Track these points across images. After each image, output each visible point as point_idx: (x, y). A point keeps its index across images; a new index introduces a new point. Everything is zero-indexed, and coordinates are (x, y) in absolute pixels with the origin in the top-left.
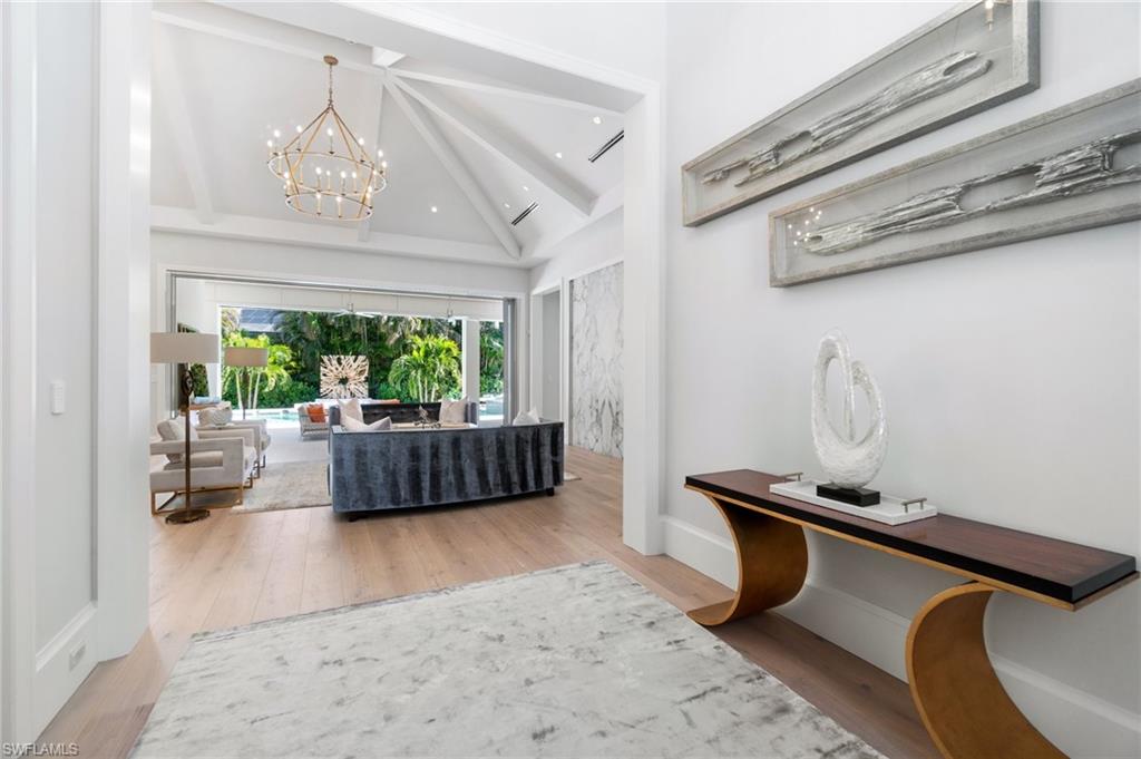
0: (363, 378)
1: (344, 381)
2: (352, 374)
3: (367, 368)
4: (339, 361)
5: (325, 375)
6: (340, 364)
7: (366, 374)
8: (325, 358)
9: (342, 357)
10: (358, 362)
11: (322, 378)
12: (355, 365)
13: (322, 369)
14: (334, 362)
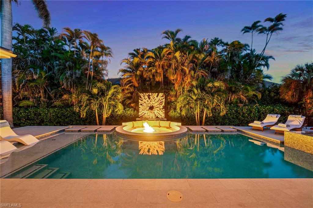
0: (162, 107)
1: (151, 108)
2: (155, 105)
3: (164, 100)
4: (149, 96)
5: (141, 105)
6: (149, 98)
7: (163, 104)
8: (141, 95)
9: (150, 94)
10: (159, 97)
11: (140, 106)
12: (157, 99)
13: (140, 101)
14: (146, 97)
